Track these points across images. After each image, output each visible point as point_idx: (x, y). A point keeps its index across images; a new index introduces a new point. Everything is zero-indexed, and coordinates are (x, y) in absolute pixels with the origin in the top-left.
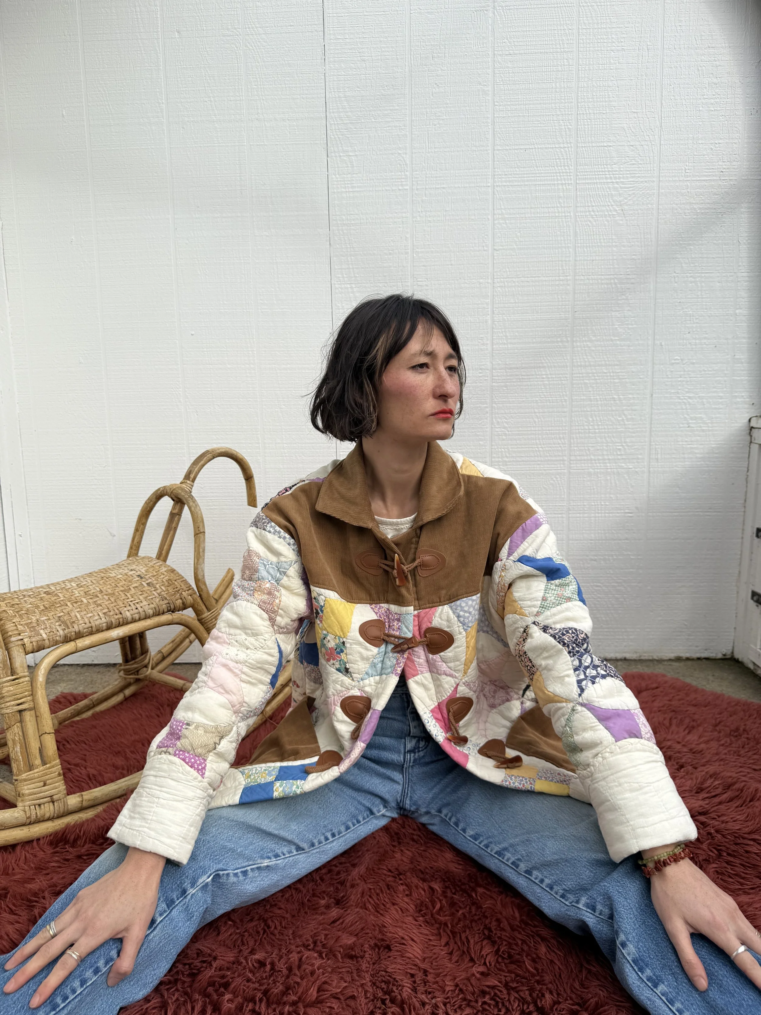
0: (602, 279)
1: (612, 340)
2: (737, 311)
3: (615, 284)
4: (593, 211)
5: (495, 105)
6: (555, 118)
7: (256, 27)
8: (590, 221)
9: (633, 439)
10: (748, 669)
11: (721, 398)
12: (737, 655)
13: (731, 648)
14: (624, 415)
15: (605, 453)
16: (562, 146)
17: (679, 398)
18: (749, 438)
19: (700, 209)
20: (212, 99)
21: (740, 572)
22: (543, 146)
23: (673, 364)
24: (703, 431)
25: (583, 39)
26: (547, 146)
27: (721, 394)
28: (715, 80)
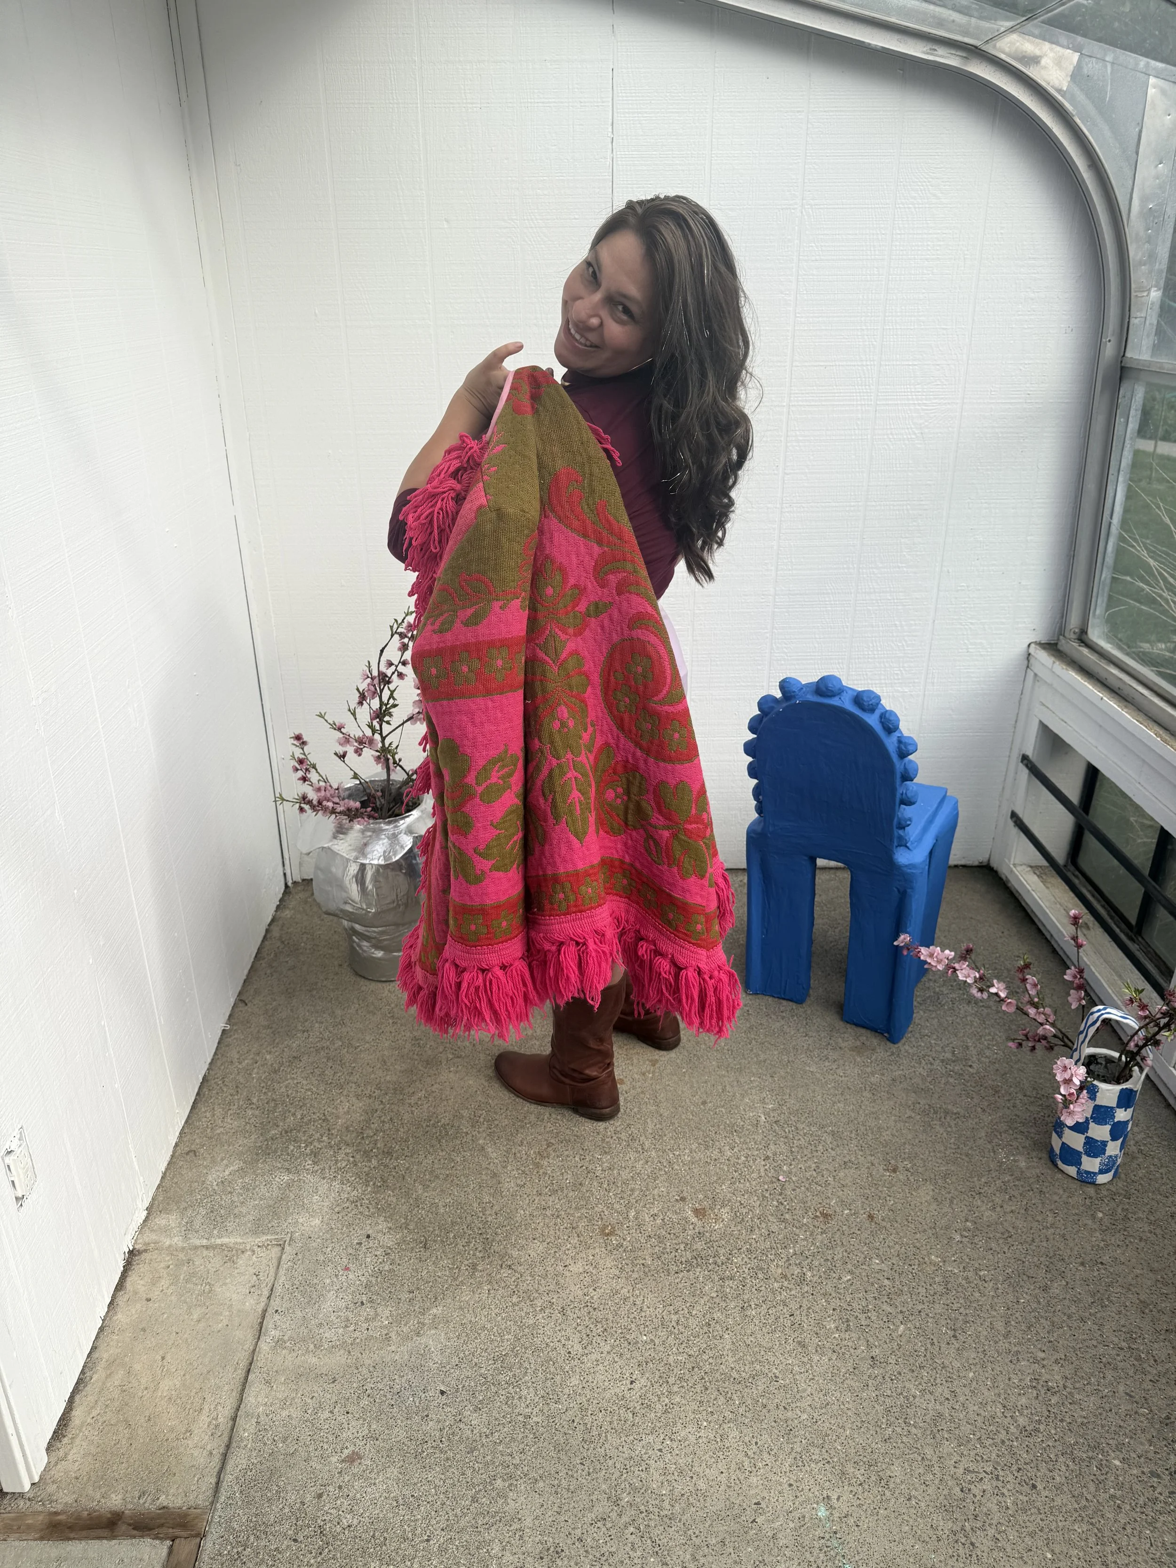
0: (894, 506)
1: (899, 567)
2: (1029, 538)
3: (907, 510)
4: (892, 434)
5: (796, 317)
6: (859, 333)
7: (537, 219)
8: (887, 445)
9: (912, 664)
10: (1001, 879)
11: (1003, 623)
12: (994, 864)
13: (988, 856)
14: (905, 641)
15: (883, 677)
16: (864, 363)
17: (961, 624)
18: (1026, 662)
19: (1002, 433)
20: (485, 300)
21: (1003, 788)
22: (845, 363)
23: (958, 591)
24: (981, 655)
25: (896, 246)
26: (849, 363)
27: (1004, 620)
28: (1032, 295)
